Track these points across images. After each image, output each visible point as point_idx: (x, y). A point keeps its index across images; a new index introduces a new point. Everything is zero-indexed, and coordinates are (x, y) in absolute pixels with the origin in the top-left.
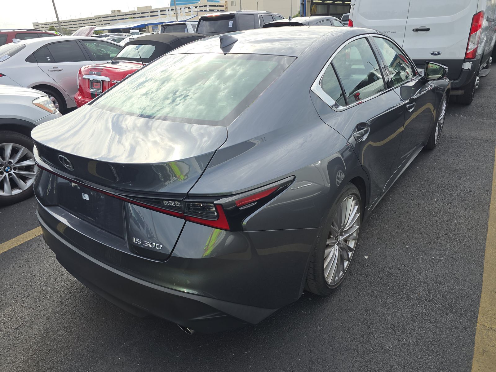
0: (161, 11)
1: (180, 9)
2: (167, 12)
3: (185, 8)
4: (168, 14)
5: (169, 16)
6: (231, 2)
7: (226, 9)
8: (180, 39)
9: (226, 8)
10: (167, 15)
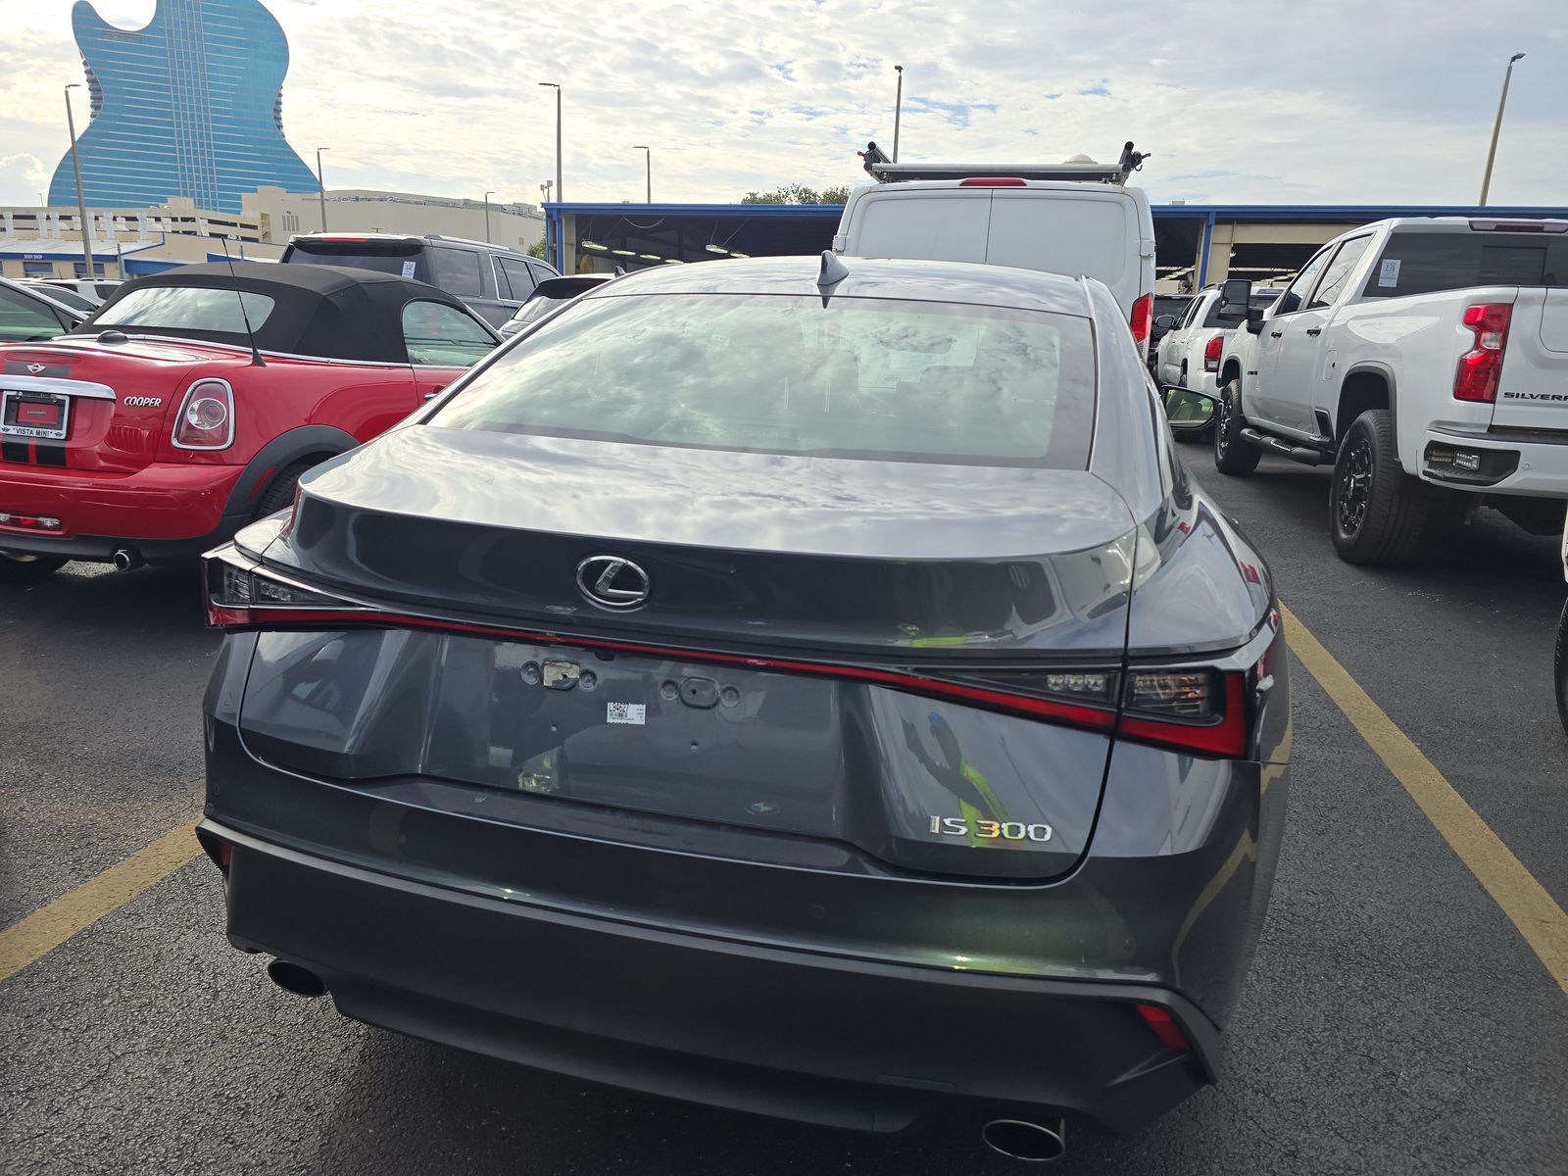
0: (15, 217)
1: (96, 218)
2: (42, 224)
3: (115, 219)
4: (46, 228)
5: (50, 236)
6: (284, 217)
7: (264, 236)
8: (359, 284)
9: (266, 235)
10: (43, 232)
